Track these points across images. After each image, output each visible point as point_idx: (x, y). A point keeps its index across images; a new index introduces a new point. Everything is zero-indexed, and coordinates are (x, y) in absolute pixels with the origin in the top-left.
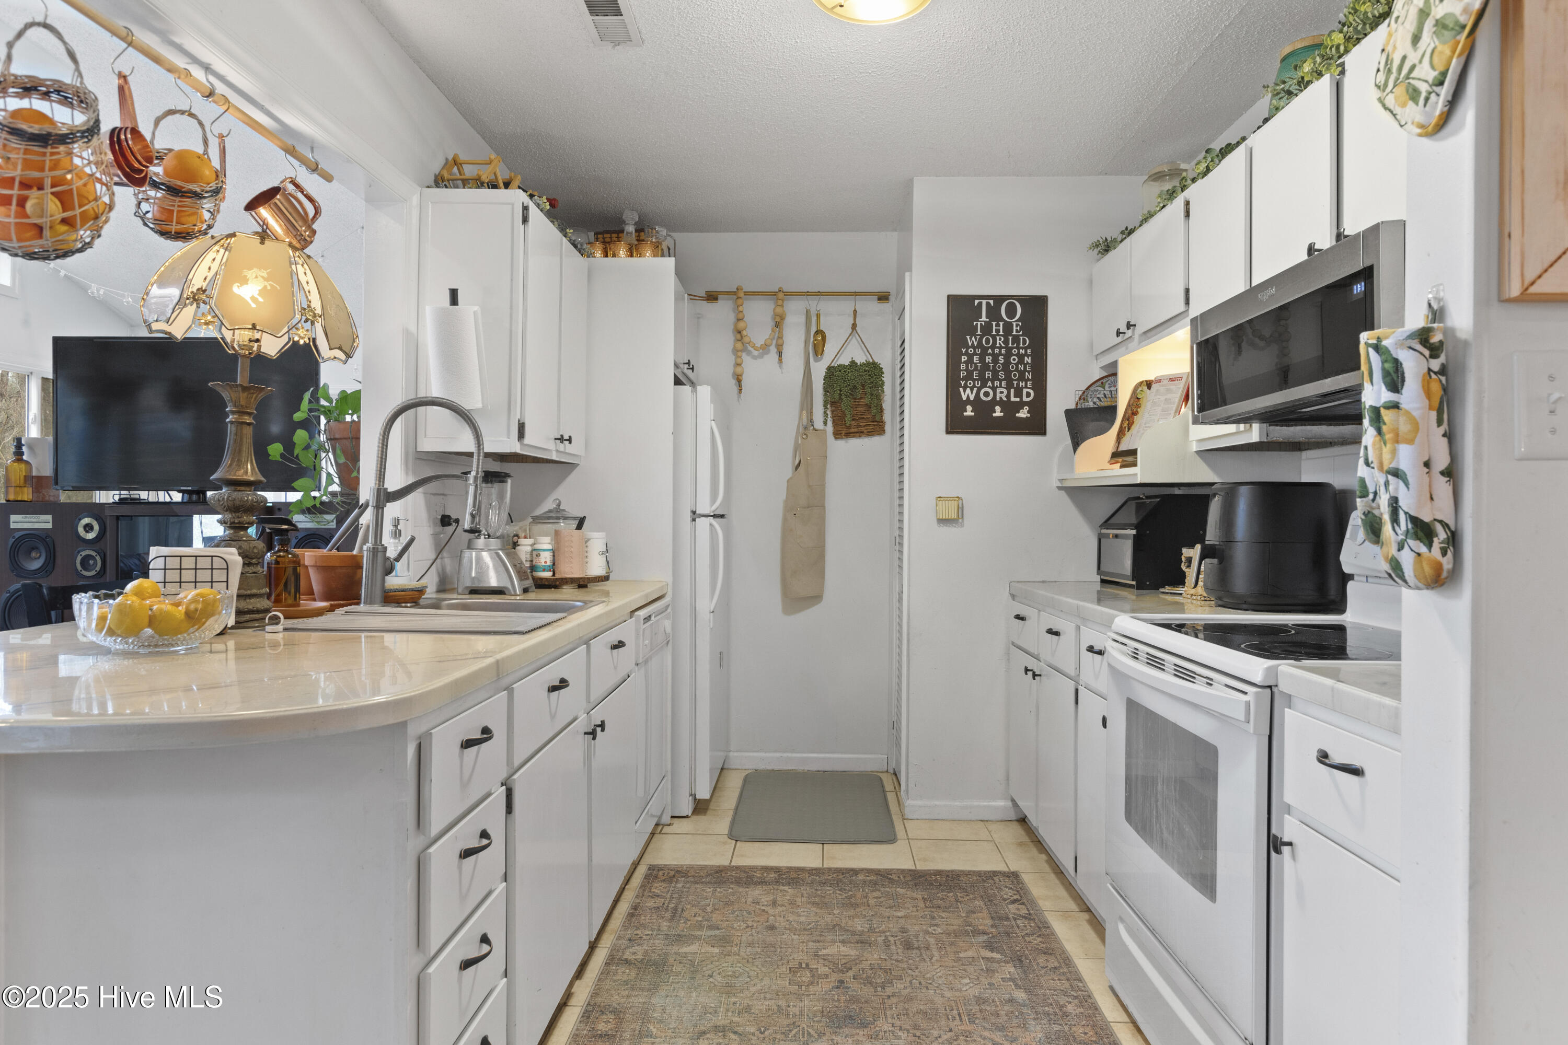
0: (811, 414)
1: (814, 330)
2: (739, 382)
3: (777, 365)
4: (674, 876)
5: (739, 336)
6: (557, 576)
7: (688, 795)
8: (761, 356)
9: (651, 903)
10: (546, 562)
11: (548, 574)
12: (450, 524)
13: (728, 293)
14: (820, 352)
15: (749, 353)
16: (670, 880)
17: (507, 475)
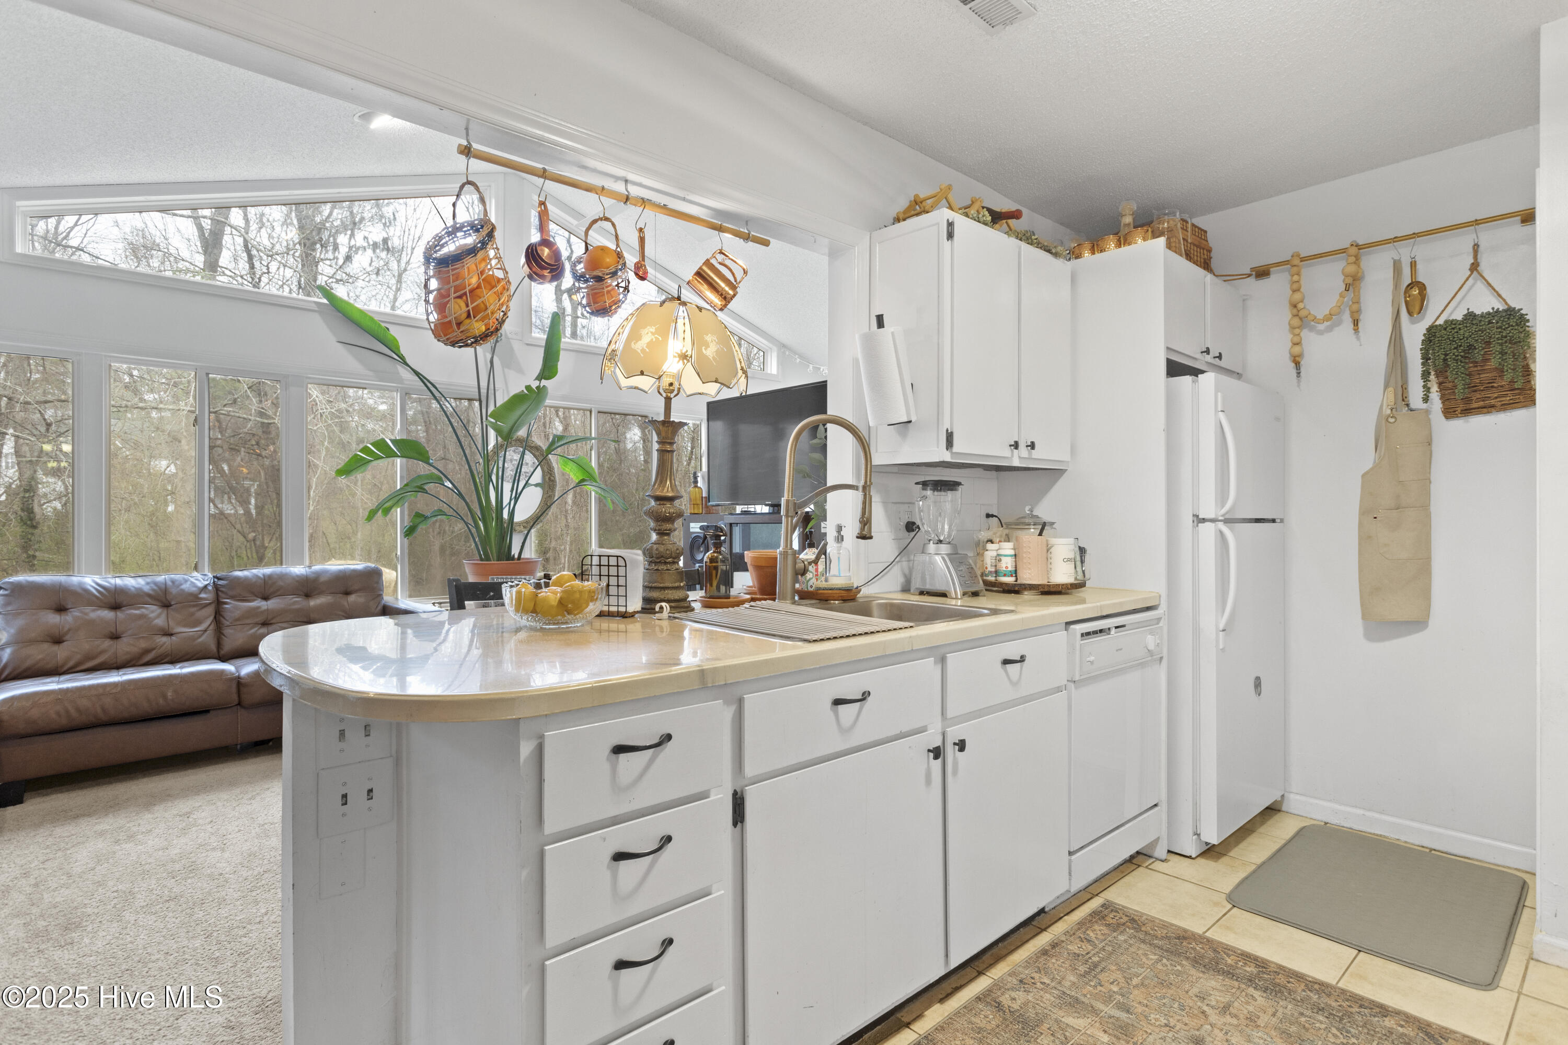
0: (1404, 388)
1: (1407, 280)
2: (1297, 364)
3: (1354, 337)
4: (1124, 924)
5: (1295, 311)
6: (1019, 582)
7: (1191, 833)
8: (1330, 329)
9: (1073, 948)
10: (1007, 567)
11: (1010, 580)
12: (913, 531)
13: (1278, 264)
14: (1417, 308)
15: (1312, 329)
16: (1116, 927)
17: (959, 484)
